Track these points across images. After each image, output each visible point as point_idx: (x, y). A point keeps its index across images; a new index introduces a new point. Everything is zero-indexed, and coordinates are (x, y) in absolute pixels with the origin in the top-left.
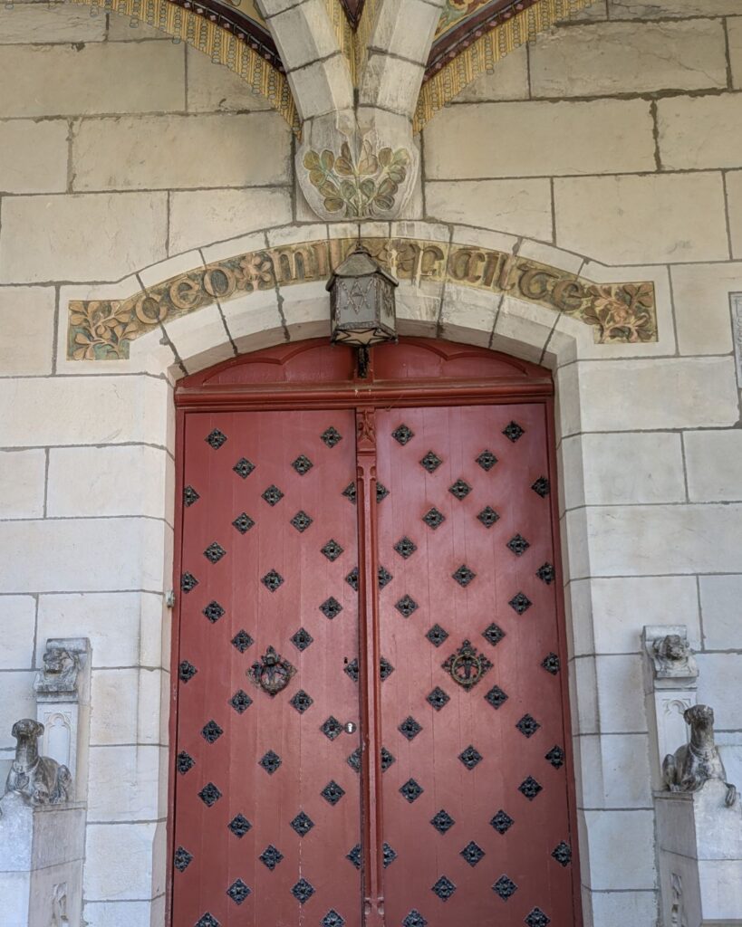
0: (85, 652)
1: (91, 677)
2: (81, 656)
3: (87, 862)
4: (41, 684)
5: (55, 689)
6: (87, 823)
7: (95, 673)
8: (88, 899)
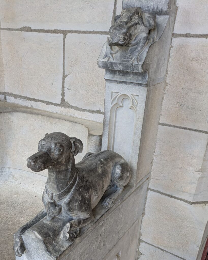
0: (166, 13)
1: (172, 47)
2: (161, 19)
3: (145, 216)
4: (105, 60)
5: (120, 68)
6: (148, 189)
7: (176, 41)
8: (143, 240)
